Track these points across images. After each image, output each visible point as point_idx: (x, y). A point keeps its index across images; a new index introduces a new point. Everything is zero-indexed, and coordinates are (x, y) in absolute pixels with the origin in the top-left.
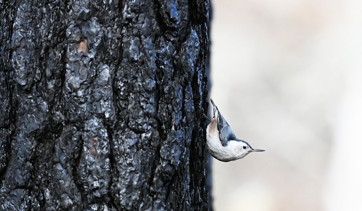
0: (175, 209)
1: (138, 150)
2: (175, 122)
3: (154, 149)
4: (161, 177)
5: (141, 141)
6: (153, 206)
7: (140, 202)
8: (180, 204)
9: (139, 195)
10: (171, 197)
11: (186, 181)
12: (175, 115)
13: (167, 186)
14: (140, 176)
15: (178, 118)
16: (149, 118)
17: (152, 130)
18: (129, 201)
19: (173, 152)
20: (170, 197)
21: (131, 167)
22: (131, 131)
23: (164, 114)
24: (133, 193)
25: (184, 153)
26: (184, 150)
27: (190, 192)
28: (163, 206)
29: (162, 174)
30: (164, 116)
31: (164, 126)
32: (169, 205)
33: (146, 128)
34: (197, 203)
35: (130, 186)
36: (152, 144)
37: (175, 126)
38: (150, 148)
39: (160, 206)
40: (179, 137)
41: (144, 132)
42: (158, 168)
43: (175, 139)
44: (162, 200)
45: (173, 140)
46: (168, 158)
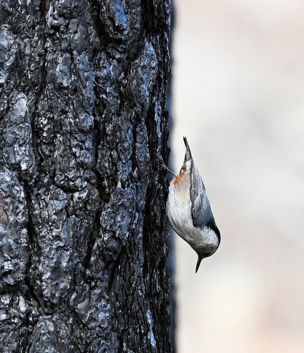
0: (122, 303)
1: (68, 216)
2: (122, 176)
3: (91, 215)
4: (102, 255)
5: (74, 203)
6: (90, 297)
7: (71, 291)
8: (130, 295)
9: (70, 281)
10: (117, 284)
11: (138, 262)
12: (122, 167)
13: (111, 268)
14: (71, 255)
15: (126, 171)
16: (85, 170)
17: (88, 187)
18: (56, 290)
19: (119, 219)
20: (114, 285)
21: (58, 242)
22: (59, 189)
23: (107, 165)
24: (62, 279)
25: (136, 222)
26: (135, 218)
27: (144, 277)
28: (104, 297)
29: (102, 251)
30: (105, 167)
31: (106, 182)
32: (114, 297)
33: (80, 184)
34: (154, 293)
35: (58, 268)
36: (89, 208)
37: (121, 181)
38: (86, 214)
39: (100, 297)
40: (128, 197)
41: (78, 191)
42: (98, 243)
43: (123, 200)
44: (104, 288)
45: (118, 202)
46: (112, 228)
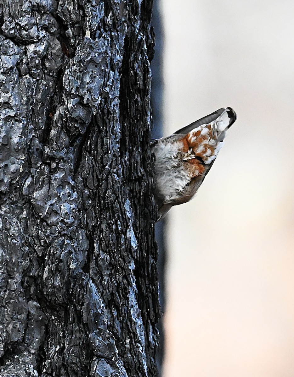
0: (92, 191)
1: (20, 76)
2: (92, 23)
3: (51, 74)
4: (65, 128)
5: (28, 59)
6: (50, 183)
7: (24, 175)
8: (103, 180)
9: (23, 162)
10: (85, 166)
11: (113, 137)
12: (92, 10)
13: (77, 145)
14: (25, 127)
15: (97, 16)
16: (42, 15)
17: (47, 38)
18: (5, 174)
19: (87, 79)
20: (82, 166)
21: (7, 110)
22: (8, 41)
23: (71, 8)
24: (13, 159)
25: (110, 83)
26: (109, 78)
27: (121, 156)
28: (69, 183)
29: (66, 122)
30: (69, 11)
31: (70, 31)
32: (81, 182)
33: (36, 34)
34: (135, 177)
35: (7, 145)
36: (47, 65)
37: (91, 29)
38: (44, 73)
39: (64, 183)
40: (100, 51)
41: (34, 43)
42: (60, 111)
43: (92, 55)
44: (68, 171)
45: (87, 58)
46: (79, 92)
